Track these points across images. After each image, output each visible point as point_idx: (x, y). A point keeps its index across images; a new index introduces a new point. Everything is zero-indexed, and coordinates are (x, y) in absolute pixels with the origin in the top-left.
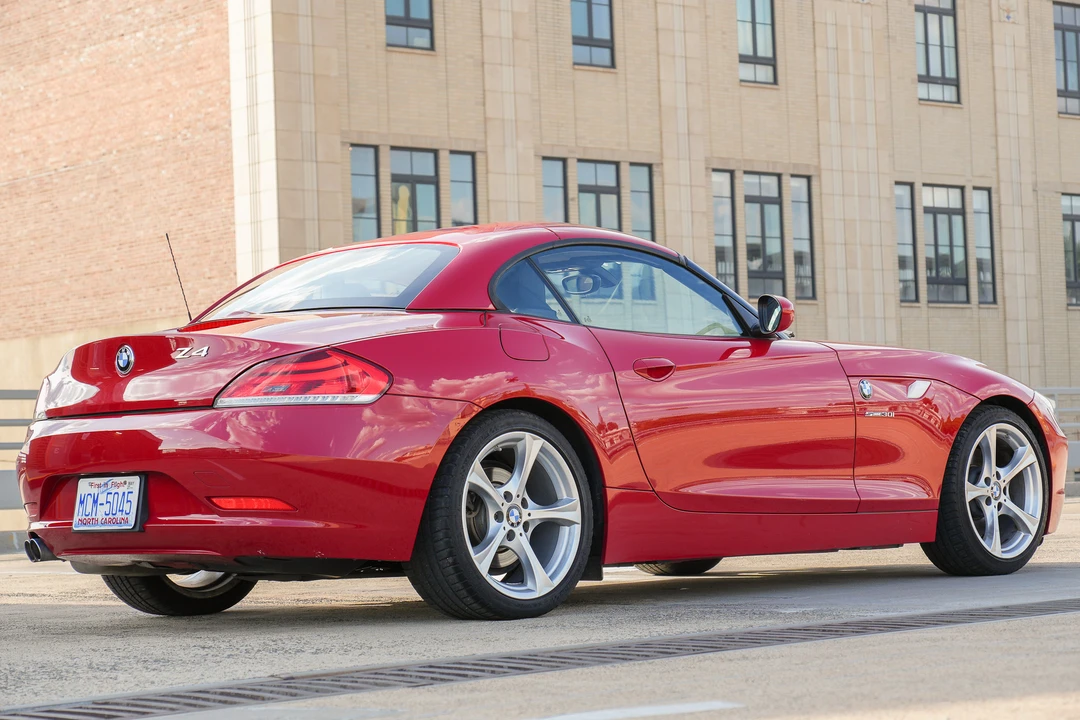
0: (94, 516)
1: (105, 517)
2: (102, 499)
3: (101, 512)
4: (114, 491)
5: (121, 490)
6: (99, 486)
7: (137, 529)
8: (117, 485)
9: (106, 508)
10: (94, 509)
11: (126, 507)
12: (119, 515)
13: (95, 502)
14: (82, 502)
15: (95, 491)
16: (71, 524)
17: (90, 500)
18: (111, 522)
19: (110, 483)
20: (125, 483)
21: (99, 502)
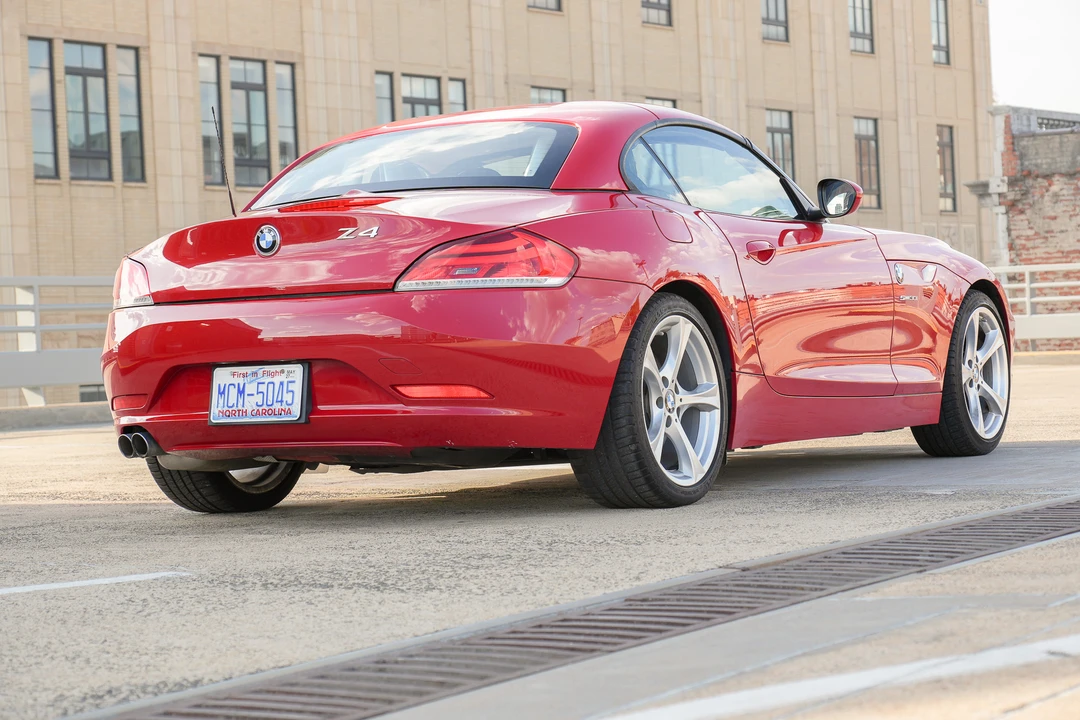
0: (240, 407)
1: (256, 408)
2: (250, 388)
3: (250, 404)
4: (267, 380)
5: (277, 380)
6: (245, 375)
7: (303, 421)
8: (272, 374)
9: (259, 399)
10: (241, 401)
11: (287, 397)
12: (277, 406)
13: (241, 392)
14: (221, 393)
15: (241, 381)
16: (207, 416)
17: (234, 392)
18: (265, 413)
19: (260, 372)
20: (282, 371)
21: (247, 392)
